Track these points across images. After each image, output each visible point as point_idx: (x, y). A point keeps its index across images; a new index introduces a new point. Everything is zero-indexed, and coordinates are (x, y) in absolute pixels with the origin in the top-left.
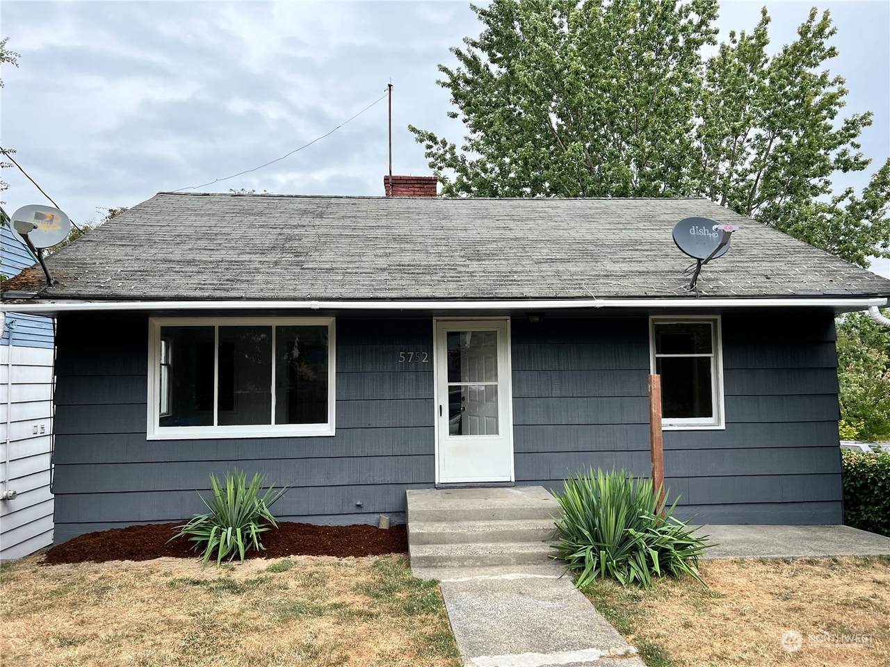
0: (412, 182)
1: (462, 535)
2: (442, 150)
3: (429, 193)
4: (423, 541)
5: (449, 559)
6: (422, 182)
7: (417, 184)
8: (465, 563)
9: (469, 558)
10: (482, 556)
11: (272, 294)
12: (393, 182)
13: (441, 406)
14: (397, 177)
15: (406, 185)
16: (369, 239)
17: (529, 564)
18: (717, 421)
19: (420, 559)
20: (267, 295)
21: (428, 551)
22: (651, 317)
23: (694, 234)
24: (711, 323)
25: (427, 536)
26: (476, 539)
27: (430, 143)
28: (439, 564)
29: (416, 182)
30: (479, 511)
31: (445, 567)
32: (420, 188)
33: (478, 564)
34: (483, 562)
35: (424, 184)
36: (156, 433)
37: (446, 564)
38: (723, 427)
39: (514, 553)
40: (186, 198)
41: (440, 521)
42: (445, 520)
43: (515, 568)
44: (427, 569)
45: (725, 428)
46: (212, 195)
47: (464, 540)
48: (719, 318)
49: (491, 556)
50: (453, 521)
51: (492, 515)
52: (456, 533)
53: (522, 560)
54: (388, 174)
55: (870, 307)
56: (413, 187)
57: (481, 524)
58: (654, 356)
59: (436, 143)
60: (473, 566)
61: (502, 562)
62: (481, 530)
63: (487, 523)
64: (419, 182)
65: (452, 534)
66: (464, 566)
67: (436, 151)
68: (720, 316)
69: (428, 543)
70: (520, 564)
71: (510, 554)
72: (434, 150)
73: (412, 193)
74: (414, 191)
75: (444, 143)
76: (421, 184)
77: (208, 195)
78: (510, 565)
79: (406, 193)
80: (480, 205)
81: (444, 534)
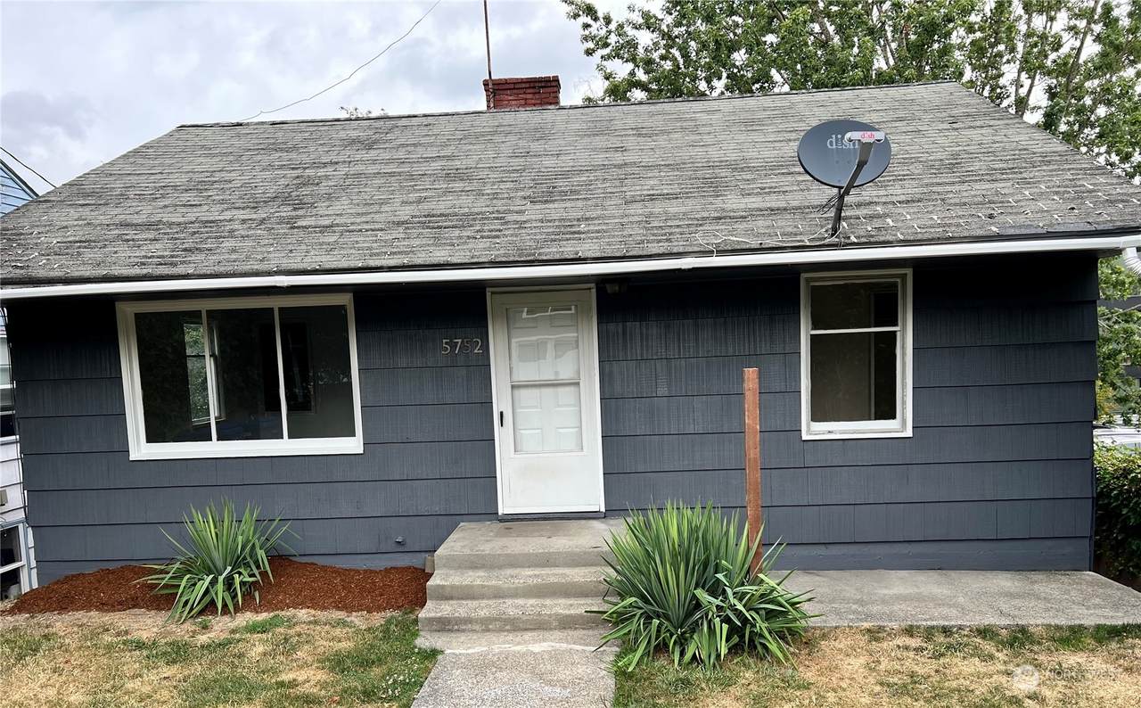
0: (524, 85)
1: (497, 588)
2: (605, 29)
3: (546, 100)
4: (445, 595)
5: (468, 621)
6: (537, 84)
7: (529, 88)
8: (491, 627)
9: (496, 620)
10: (512, 617)
11: (229, 269)
12: (496, 87)
13: (502, 413)
14: (501, 80)
15: (516, 91)
16: (411, 177)
17: (576, 629)
18: (901, 426)
19: (430, 621)
20: (222, 269)
21: (445, 609)
22: (804, 276)
23: (834, 147)
24: (899, 280)
25: (449, 589)
26: (515, 594)
27: (588, 20)
28: (456, 627)
29: (527, 85)
30: (528, 555)
31: (464, 631)
32: (534, 93)
33: (508, 627)
34: (515, 626)
35: (540, 87)
36: (144, 451)
37: (464, 627)
38: (909, 433)
39: (557, 615)
40: (209, 132)
41: (476, 568)
42: (483, 567)
43: (557, 634)
44: (437, 634)
45: (911, 436)
46: (248, 124)
47: (498, 594)
48: (909, 272)
49: (525, 618)
50: (495, 567)
51: (546, 561)
52: (488, 586)
53: (567, 623)
54: (488, 78)
55: (1124, 249)
56: (525, 93)
57: (529, 572)
58: (807, 332)
59: (596, 19)
60: (501, 630)
61: (539, 625)
62: (522, 581)
63: (537, 571)
64: (532, 85)
65: (483, 587)
66: (488, 630)
67: (596, 32)
68: (911, 270)
69: (451, 598)
70: (565, 628)
71: (550, 616)
72: (593, 30)
73: (523, 102)
74: (526, 99)
75: (608, 20)
76: (534, 87)
77: (241, 125)
78: (551, 629)
79: (513, 102)
80: (605, 114)
81: (472, 587)
